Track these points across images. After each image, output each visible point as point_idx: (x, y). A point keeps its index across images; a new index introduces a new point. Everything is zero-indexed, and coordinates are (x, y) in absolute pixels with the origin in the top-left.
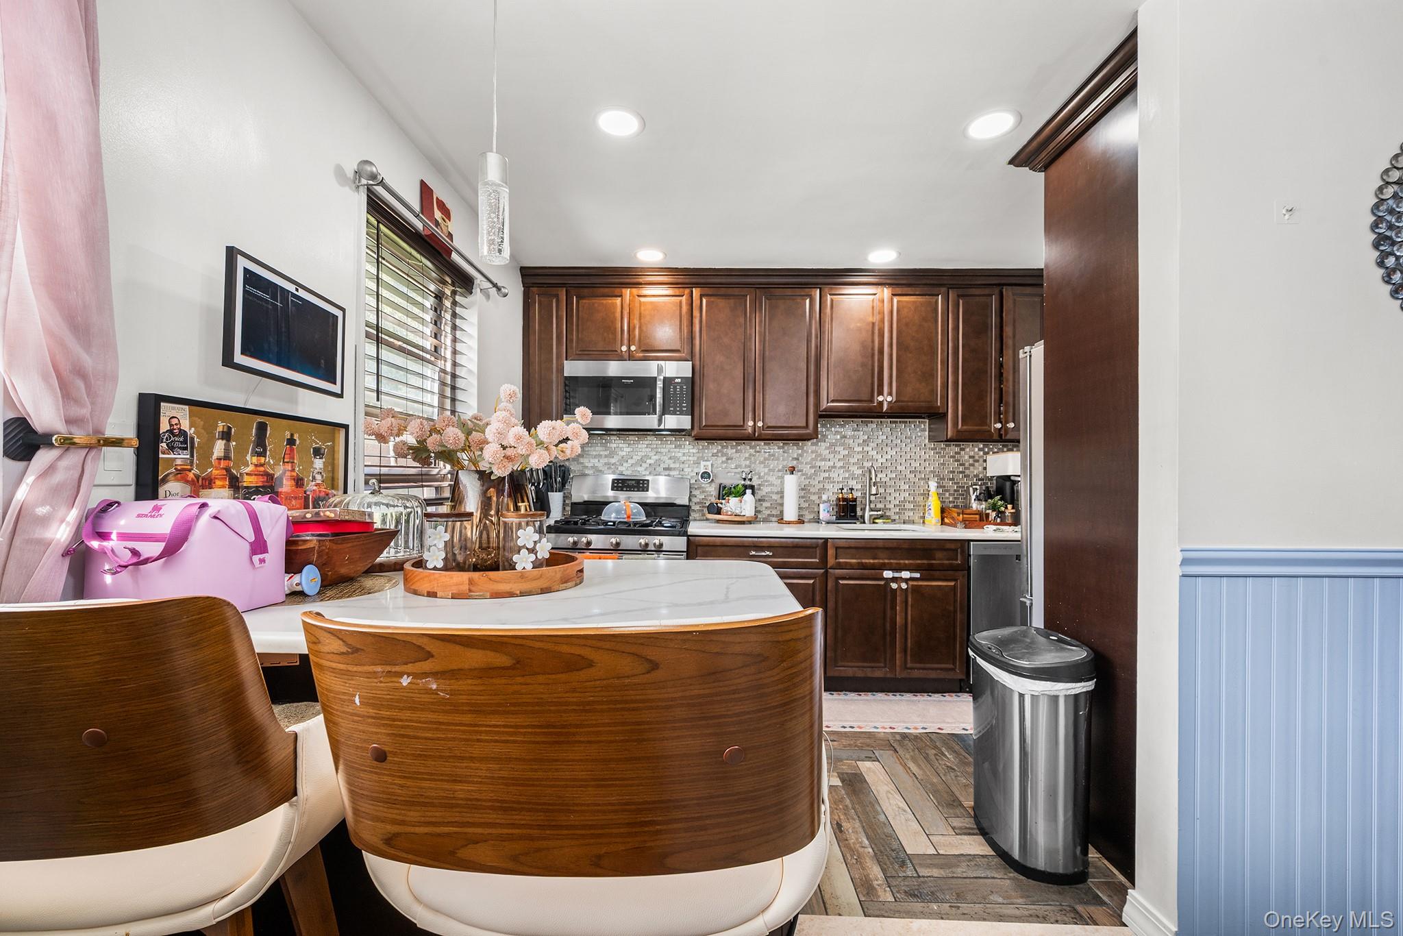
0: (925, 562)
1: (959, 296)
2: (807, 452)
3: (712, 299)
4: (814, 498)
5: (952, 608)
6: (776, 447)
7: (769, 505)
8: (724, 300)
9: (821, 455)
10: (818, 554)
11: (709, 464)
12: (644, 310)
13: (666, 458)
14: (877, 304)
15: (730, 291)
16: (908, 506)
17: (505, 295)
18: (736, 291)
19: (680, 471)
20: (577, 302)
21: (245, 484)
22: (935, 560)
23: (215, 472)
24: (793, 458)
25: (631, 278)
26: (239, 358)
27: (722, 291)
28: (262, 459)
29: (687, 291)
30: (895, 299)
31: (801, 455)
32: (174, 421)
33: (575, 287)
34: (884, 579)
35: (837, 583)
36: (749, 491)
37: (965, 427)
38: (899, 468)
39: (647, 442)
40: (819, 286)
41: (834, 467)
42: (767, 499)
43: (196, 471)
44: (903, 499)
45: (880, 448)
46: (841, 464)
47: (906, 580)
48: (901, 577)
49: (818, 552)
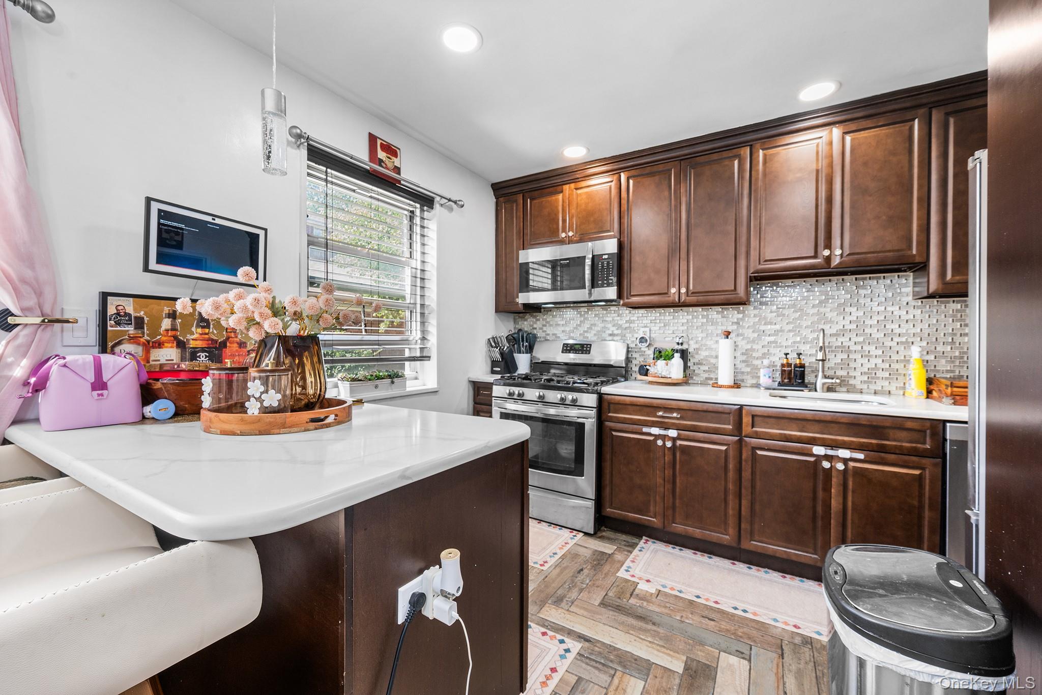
0: (874, 441)
1: (948, 114)
2: (749, 317)
3: (639, 179)
4: (756, 362)
5: (916, 503)
6: (715, 313)
7: (707, 369)
8: (649, 178)
9: (765, 318)
10: (732, 421)
11: (647, 330)
12: (581, 200)
13: (610, 326)
14: (823, 148)
15: (655, 169)
16: (880, 374)
17: (462, 206)
18: (661, 168)
19: (622, 336)
20: (531, 203)
21: (191, 346)
22: (888, 440)
23: (164, 338)
24: (733, 323)
25: (569, 176)
26: (153, 265)
27: (648, 170)
28: (207, 331)
29: (616, 177)
30: (848, 138)
31: (742, 319)
32: (120, 308)
33: (529, 191)
34: (812, 455)
35: (754, 454)
36: (677, 355)
37: (957, 278)
38: (868, 331)
39: (594, 313)
40: (749, 144)
41: (782, 331)
42: (704, 363)
43: (146, 337)
44: (874, 366)
45: (842, 309)
46: (791, 327)
47: (845, 461)
48: (838, 456)
49: (731, 418)
